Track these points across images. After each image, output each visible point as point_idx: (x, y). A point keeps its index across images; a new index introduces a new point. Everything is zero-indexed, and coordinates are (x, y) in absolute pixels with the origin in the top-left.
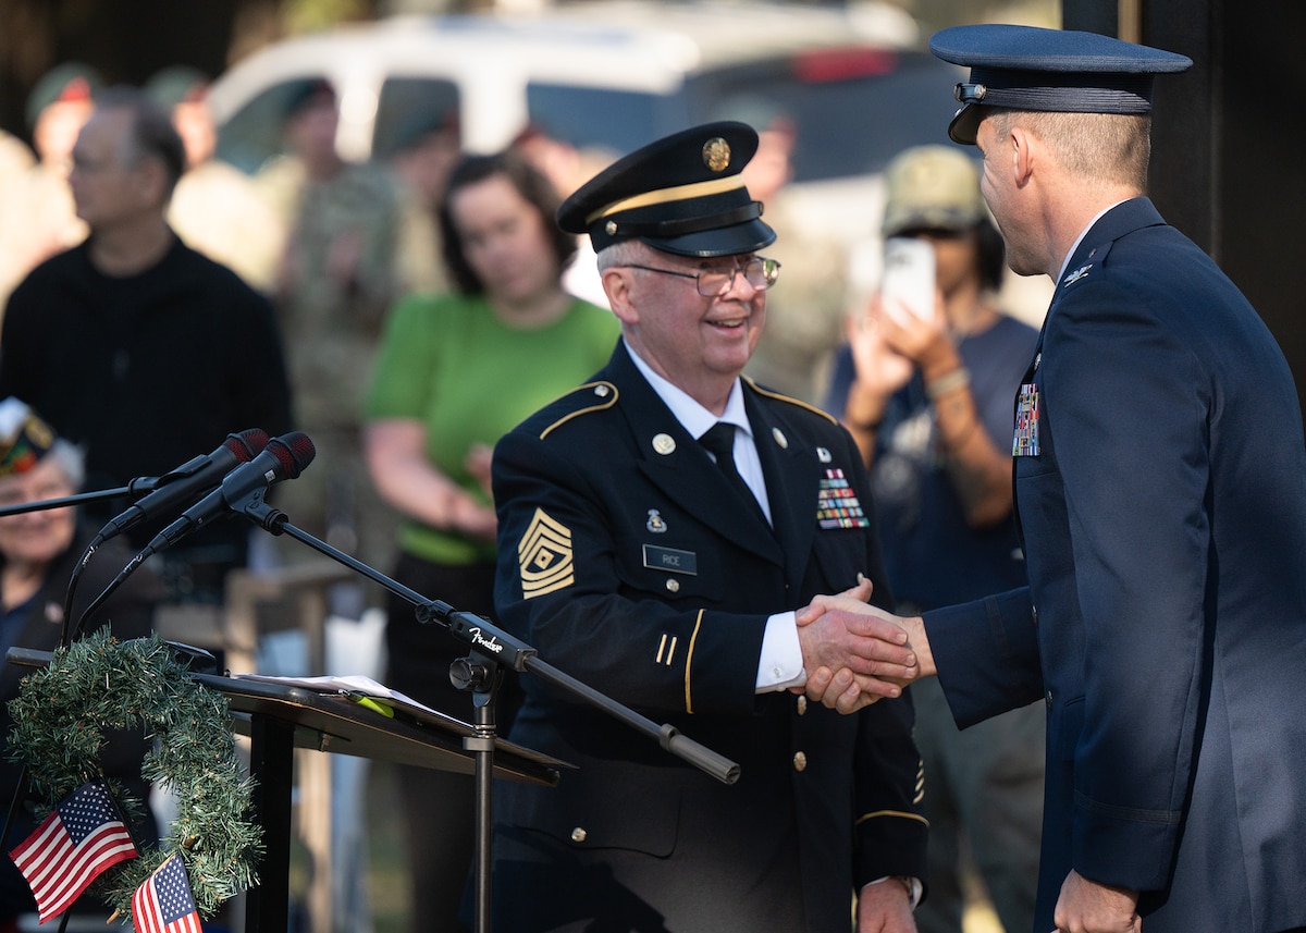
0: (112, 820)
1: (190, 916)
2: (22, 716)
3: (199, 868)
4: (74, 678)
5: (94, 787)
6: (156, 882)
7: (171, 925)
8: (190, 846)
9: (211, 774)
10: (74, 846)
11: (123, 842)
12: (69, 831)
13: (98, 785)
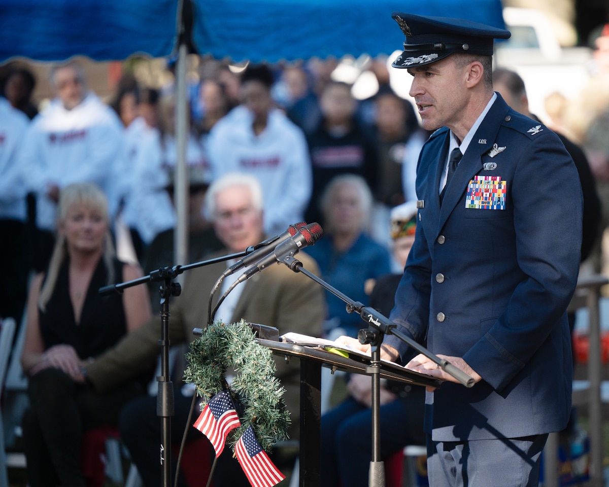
0: (231, 409)
1: (261, 453)
2: (192, 360)
3: (260, 432)
4: (208, 343)
5: (223, 393)
6: (243, 439)
7: (254, 457)
8: (255, 421)
9: (262, 387)
10: (217, 421)
11: (235, 419)
12: (214, 414)
13: (226, 392)
